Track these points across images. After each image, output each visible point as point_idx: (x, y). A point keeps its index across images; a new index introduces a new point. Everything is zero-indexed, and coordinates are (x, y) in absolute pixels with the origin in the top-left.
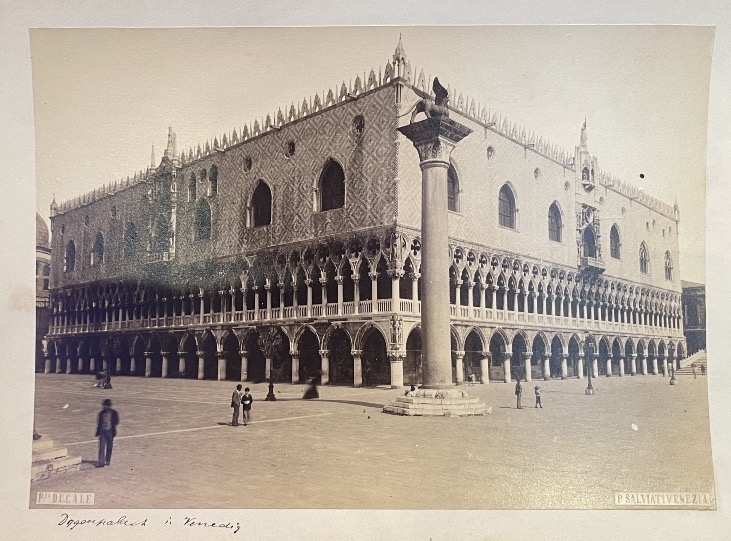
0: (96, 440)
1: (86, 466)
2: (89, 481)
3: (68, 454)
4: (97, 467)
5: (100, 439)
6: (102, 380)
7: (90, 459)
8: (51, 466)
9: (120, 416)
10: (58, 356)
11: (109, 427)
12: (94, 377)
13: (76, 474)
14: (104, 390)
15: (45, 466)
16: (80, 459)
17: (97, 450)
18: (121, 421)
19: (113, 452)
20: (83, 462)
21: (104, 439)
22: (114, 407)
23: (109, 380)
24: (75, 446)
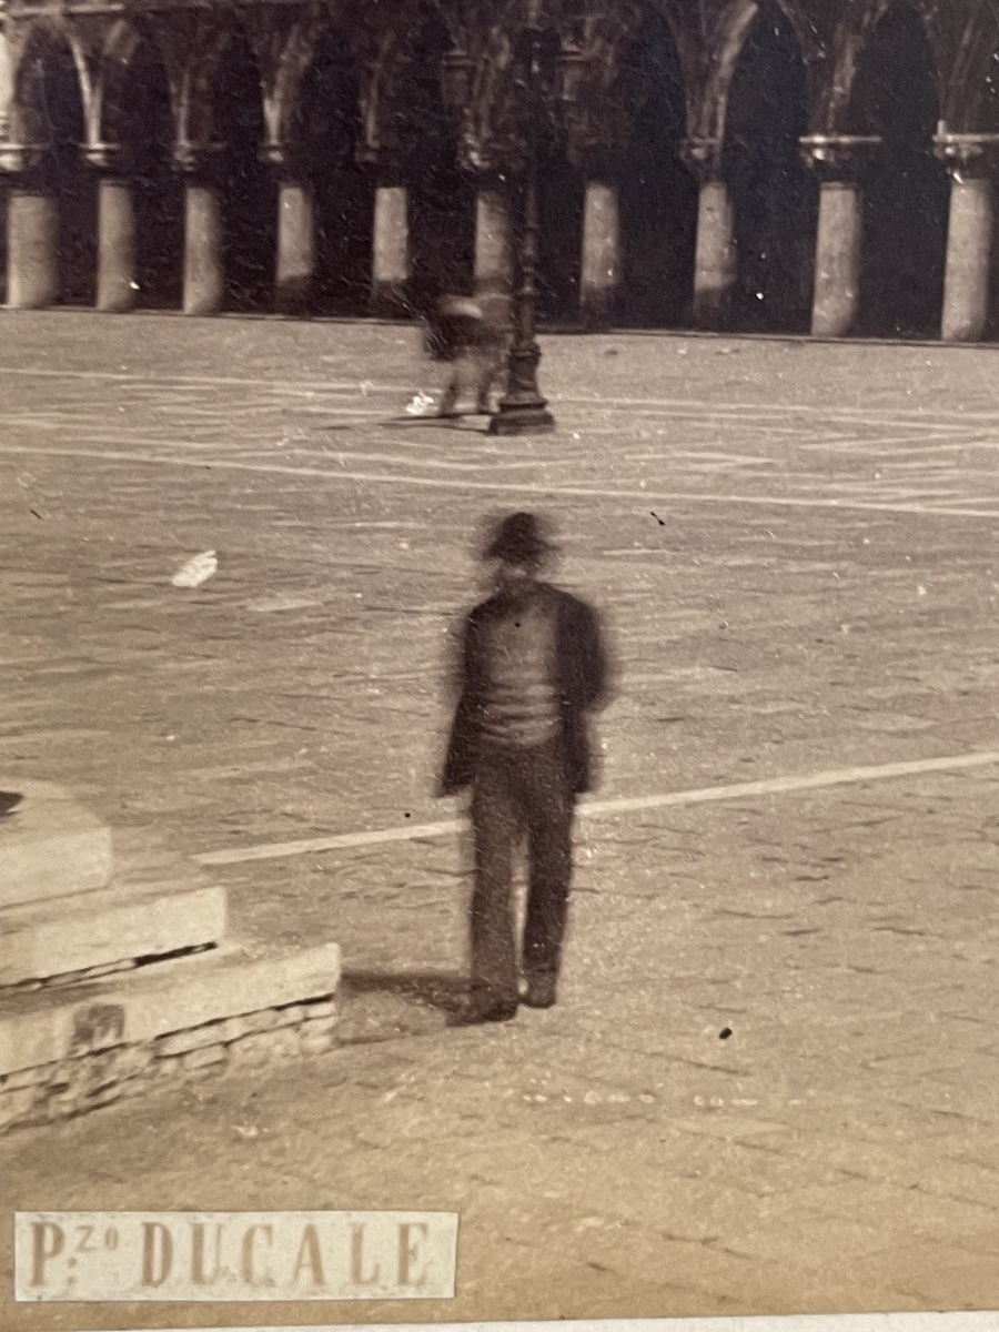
0: (447, 822)
1: (380, 1011)
2: (410, 1121)
3: (237, 926)
4: (461, 1018)
5: (474, 813)
6: (468, 367)
7: (403, 965)
8: (112, 1017)
9: (625, 637)
10: (112, 171)
11: (536, 728)
12: (403, 341)
13: (304, 1078)
14: (491, 446)
15: (61, 1022)
16: (322, 965)
17: (451, 891)
18: (627, 680)
19: (578, 905)
20: (355, 983)
21: (502, 813)
22: (571, 573)
23: (523, 364)
24: (280, 867)
